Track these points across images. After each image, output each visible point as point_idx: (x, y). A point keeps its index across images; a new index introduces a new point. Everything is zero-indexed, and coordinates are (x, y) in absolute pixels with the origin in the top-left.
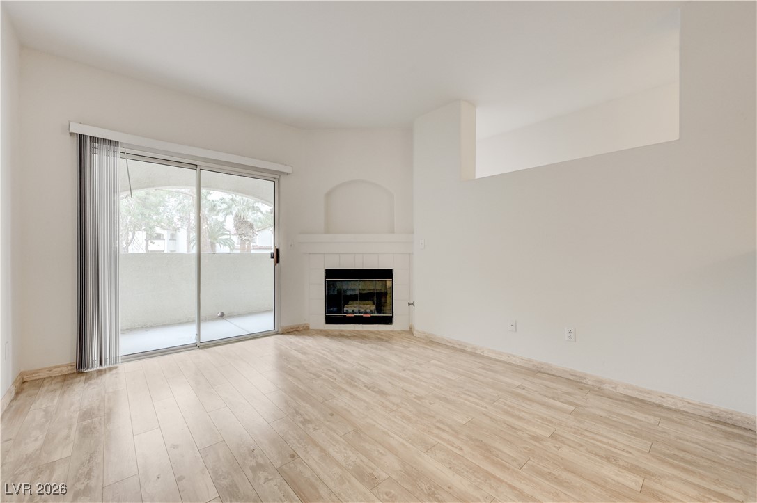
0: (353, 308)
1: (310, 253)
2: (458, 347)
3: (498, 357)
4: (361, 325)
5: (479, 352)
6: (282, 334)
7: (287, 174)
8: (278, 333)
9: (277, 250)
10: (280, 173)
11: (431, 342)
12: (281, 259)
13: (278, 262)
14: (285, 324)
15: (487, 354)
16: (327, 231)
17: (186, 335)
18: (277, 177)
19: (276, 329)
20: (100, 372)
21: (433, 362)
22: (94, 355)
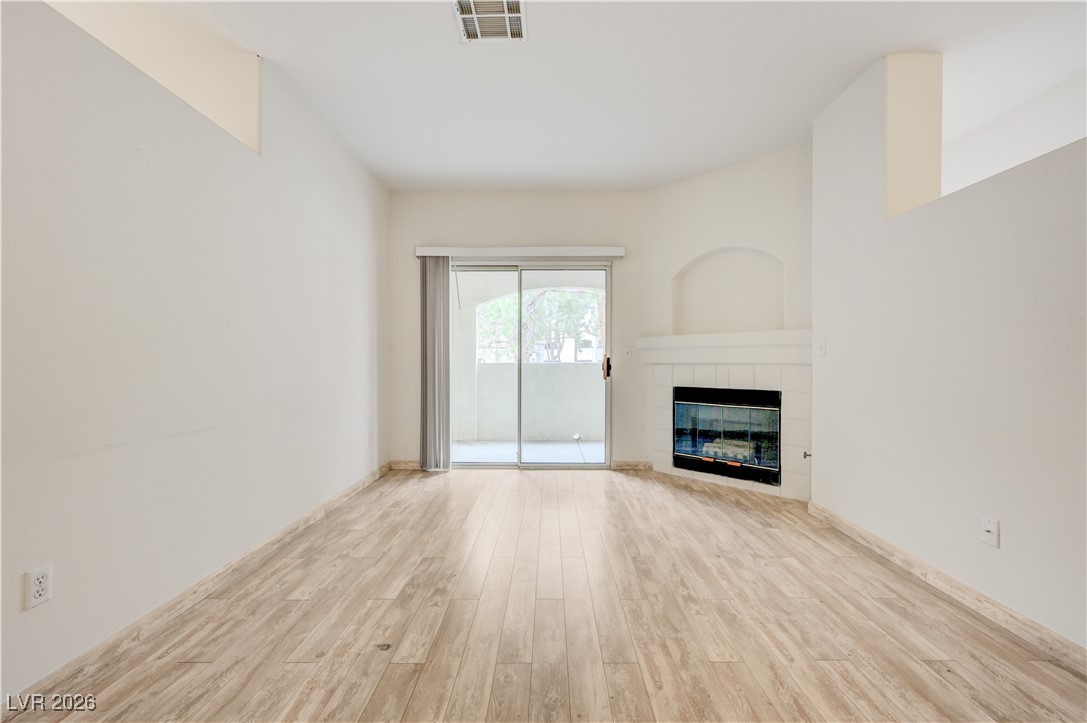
0: (717, 450)
1: (654, 364)
2: (879, 551)
3: (957, 596)
4: (725, 478)
5: (916, 572)
6: (614, 470)
7: (622, 257)
8: (609, 468)
9: (608, 360)
10: (610, 259)
11: (832, 529)
12: (612, 371)
13: (608, 375)
14: (618, 458)
15: (931, 580)
16: (678, 330)
17: (507, 453)
18: (609, 263)
19: (608, 464)
20: (437, 473)
21: (790, 561)
22: (431, 460)
